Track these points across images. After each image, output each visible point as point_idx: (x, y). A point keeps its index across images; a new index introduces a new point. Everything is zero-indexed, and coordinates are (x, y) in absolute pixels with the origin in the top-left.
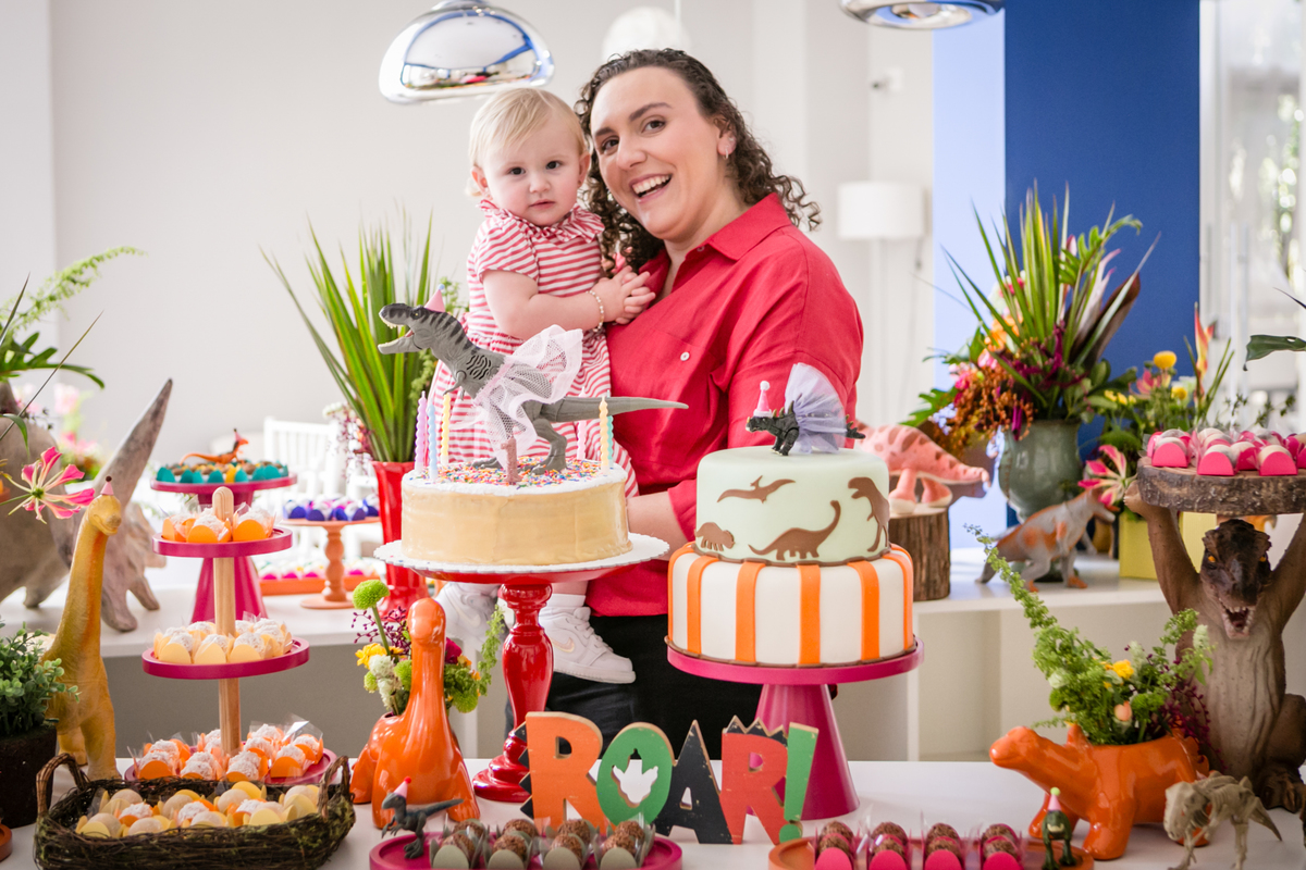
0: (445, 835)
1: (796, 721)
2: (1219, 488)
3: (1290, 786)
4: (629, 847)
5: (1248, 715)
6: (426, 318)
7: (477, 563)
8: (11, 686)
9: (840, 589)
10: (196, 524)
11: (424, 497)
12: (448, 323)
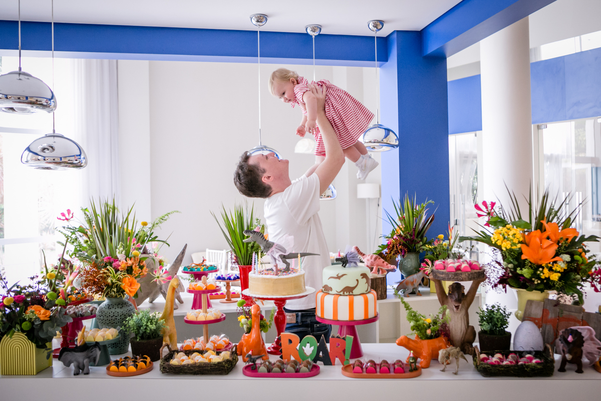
0: (261, 364)
1: (348, 334)
2: (452, 275)
3: (470, 348)
4: (307, 367)
5: (460, 331)
6: (255, 233)
8: (153, 326)
9: (359, 301)
10: (198, 285)
11: (254, 279)
12: (260, 235)
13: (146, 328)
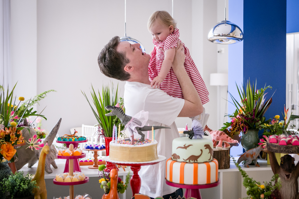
1: (192, 197)
2: (283, 148)
6: (115, 109)
7: (125, 161)
8: (25, 186)
9: (202, 168)
10: (65, 152)
11: (114, 147)
12: (120, 110)
13: (19, 188)
